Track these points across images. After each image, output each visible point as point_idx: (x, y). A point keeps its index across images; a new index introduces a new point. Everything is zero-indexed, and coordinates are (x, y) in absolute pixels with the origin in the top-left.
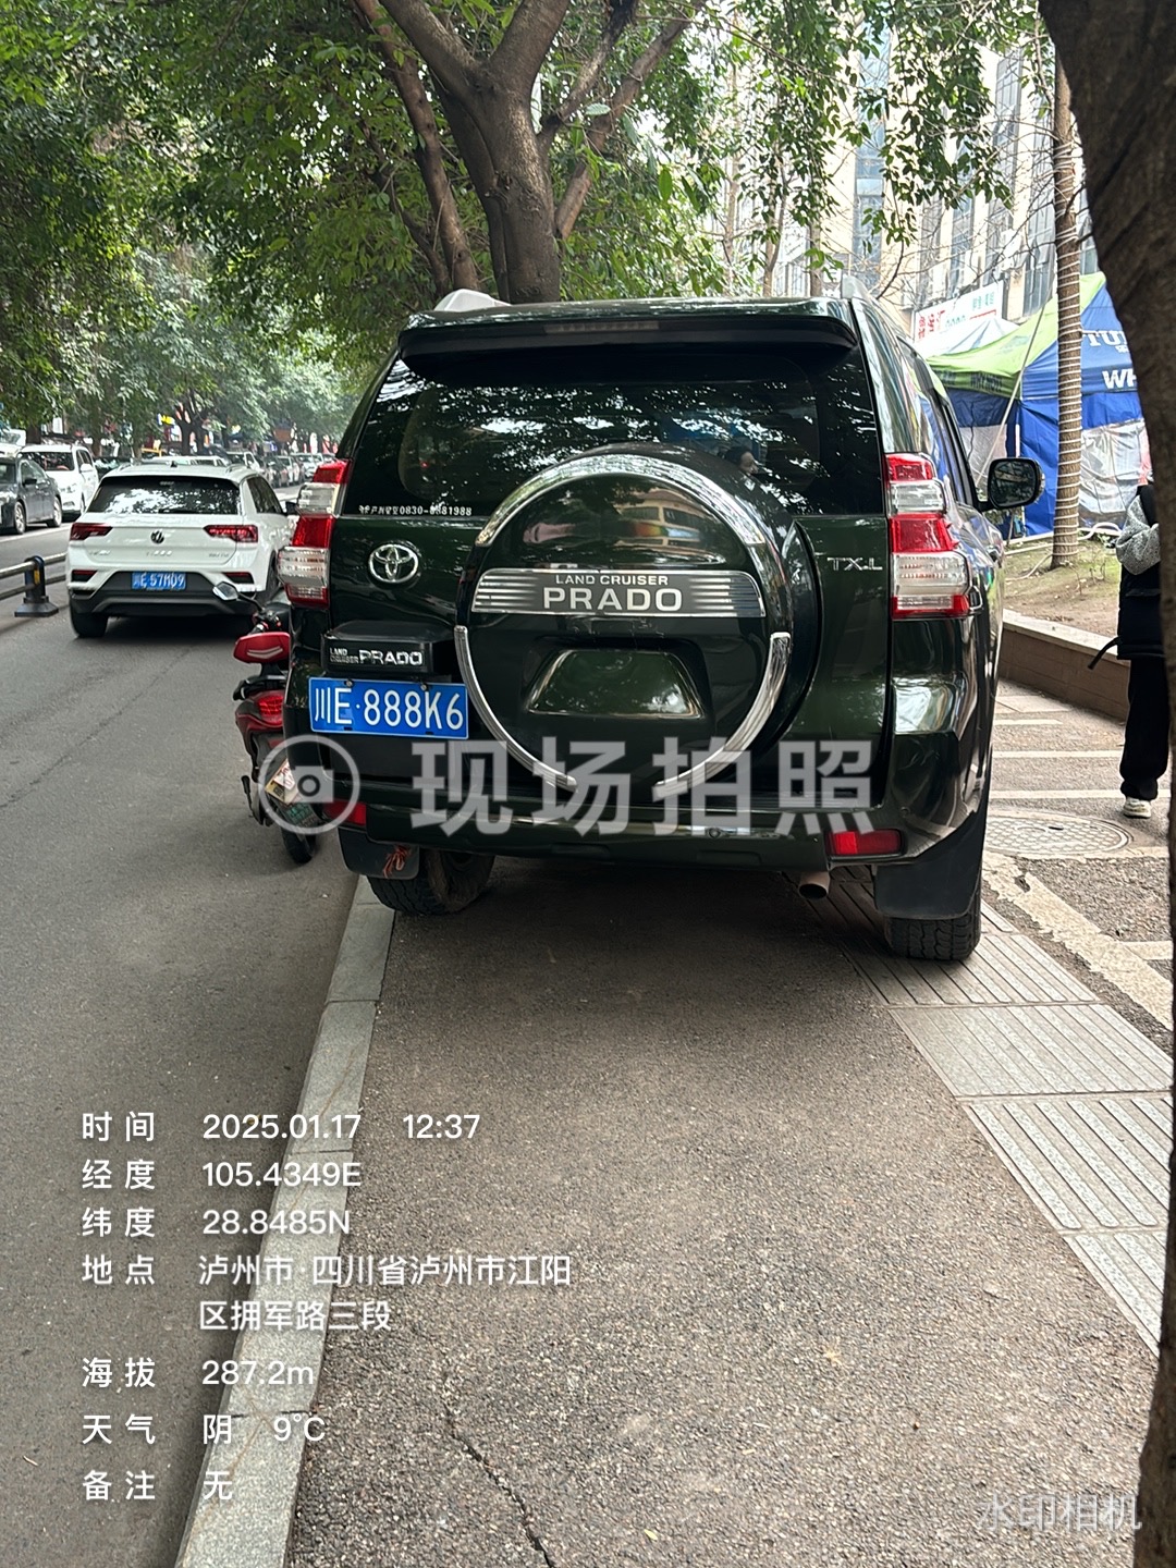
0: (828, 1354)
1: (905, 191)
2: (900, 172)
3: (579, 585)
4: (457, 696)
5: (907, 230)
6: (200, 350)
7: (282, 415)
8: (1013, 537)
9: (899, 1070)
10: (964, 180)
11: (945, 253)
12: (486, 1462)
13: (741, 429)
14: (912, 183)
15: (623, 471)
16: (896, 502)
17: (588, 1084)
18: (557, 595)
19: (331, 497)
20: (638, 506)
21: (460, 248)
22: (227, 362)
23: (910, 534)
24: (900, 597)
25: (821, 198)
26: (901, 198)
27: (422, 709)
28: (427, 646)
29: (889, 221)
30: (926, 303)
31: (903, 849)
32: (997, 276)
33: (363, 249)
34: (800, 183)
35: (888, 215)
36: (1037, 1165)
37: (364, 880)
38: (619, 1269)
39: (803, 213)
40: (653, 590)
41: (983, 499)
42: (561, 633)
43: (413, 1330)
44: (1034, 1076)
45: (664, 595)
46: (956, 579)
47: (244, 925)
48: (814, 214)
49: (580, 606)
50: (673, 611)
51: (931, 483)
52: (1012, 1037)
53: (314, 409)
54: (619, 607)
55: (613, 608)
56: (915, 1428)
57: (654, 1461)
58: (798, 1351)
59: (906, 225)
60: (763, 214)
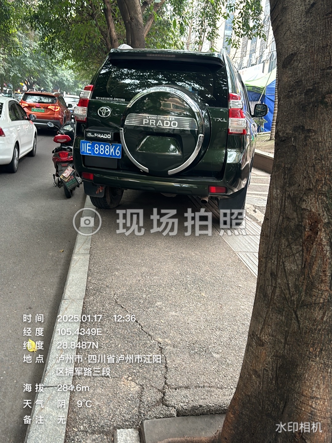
0: (202, 294)
1: (238, 34)
2: (237, 28)
3: (152, 119)
4: (119, 147)
5: (238, 45)
6: (34, 63)
7: (56, 85)
8: (260, 132)
9: (222, 246)
10: (254, 32)
11: (248, 53)
12: (125, 308)
13: (193, 86)
14: (240, 32)
15: (164, 91)
16: (231, 105)
17: (146, 244)
18: (147, 121)
19: (89, 94)
20: (166, 102)
21: (115, 38)
22: (42, 68)
23: (234, 114)
24: (230, 129)
25: (215, 34)
26: (237, 35)
27: (110, 150)
28: (112, 134)
29: (233, 42)
30: (241, 68)
31: (226, 192)
32: (262, 62)
33: (87, 37)
34: (209, 29)
35: (233, 40)
36: (252, 265)
37: (88, 197)
38: (155, 277)
39: (210, 38)
40: (171, 122)
41: (253, 114)
42: (147, 131)
43: (107, 286)
44: (254, 249)
45: (173, 123)
46: (244, 125)
47: (55, 211)
48: (213, 38)
49: (152, 124)
50: (175, 127)
51: (240, 101)
52: (249, 241)
53: (66, 84)
54: (162, 125)
55: (161, 126)
56: (221, 307)
57: (163, 310)
58: (195, 293)
59: (237, 43)
60: (199, 37)
